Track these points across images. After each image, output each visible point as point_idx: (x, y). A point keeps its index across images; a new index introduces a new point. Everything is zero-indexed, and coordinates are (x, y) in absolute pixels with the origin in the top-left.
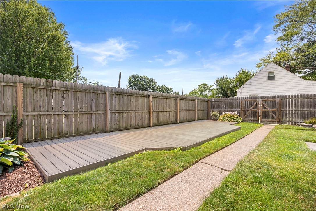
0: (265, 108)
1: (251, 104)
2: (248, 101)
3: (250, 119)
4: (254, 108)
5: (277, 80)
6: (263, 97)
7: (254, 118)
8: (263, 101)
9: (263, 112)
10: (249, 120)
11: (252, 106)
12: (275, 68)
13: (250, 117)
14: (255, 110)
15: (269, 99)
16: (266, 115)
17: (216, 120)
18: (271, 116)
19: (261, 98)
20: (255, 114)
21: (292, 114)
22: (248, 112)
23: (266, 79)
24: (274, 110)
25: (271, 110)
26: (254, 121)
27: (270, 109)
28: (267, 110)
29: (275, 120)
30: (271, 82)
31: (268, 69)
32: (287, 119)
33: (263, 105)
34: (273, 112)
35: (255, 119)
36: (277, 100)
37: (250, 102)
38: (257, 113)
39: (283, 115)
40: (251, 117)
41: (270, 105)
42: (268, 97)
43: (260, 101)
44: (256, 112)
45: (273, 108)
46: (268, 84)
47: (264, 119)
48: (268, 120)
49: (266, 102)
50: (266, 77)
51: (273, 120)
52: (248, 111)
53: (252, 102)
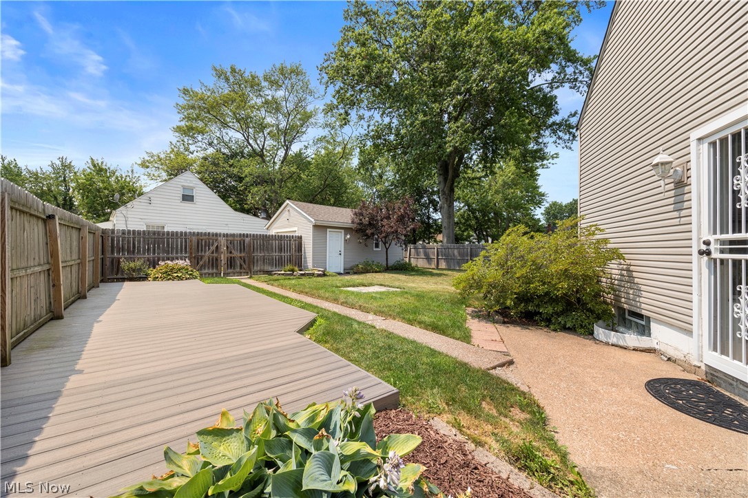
0: (231, 253)
1: (208, 245)
2: (202, 240)
3: (206, 271)
4: (213, 253)
5: (197, 203)
6: (227, 234)
7: (213, 269)
8: (227, 240)
9: (227, 258)
10: (205, 274)
11: (209, 249)
12: (194, 182)
13: (207, 268)
14: (215, 255)
15: (236, 239)
16: (231, 263)
17: (145, 278)
18: (239, 264)
19: (224, 235)
20: (214, 263)
21: (264, 260)
22: (203, 260)
23: (179, 198)
24: (243, 255)
25: (239, 255)
26: (213, 274)
27: (236, 254)
28: (233, 256)
29: (244, 271)
30: (187, 205)
31: (182, 181)
32: (259, 269)
33: (227, 247)
34: (241, 257)
35: (215, 271)
36: (247, 240)
37: (206, 242)
38: (219, 261)
39: (254, 263)
40: (209, 268)
41: (237, 248)
42: (233, 235)
43: (223, 241)
44: (217, 260)
45: (241, 252)
46: (183, 208)
47: (229, 271)
48: (235, 271)
49: (231, 243)
50: (179, 195)
51: (241, 271)
52: (202, 257)
53: (209, 242)
